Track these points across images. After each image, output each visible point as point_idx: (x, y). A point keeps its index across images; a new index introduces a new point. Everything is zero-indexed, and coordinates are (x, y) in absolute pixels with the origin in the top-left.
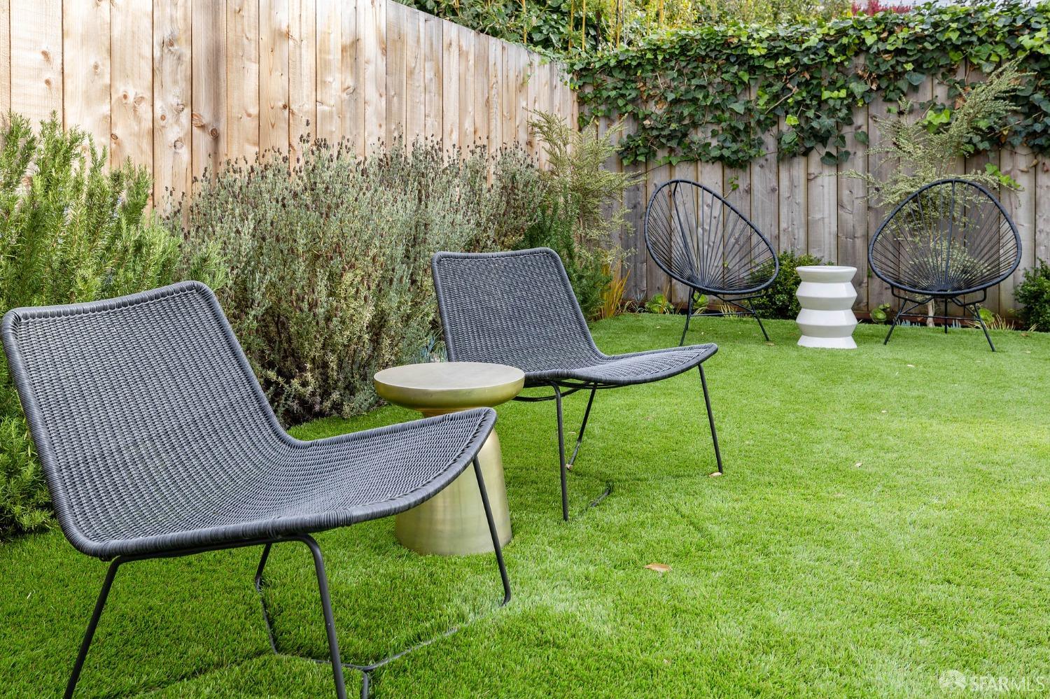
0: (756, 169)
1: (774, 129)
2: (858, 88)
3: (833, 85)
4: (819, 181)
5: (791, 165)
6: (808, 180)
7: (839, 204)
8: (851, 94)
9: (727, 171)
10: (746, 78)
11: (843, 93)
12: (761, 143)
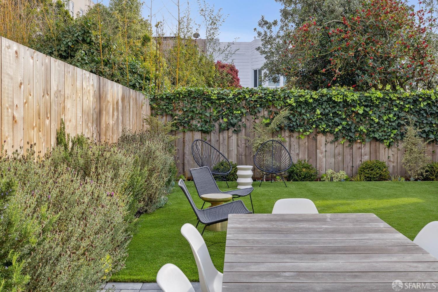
0: (212, 134)
1: (218, 121)
2: (244, 111)
3: (236, 109)
4: (232, 138)
5: (223, 133)
6: (228, 138)
7: (238, 146)
8: (242, 113)
9: (203, 134)
10: (210, 105)
11: (239, 112)
12: (214, 126)
